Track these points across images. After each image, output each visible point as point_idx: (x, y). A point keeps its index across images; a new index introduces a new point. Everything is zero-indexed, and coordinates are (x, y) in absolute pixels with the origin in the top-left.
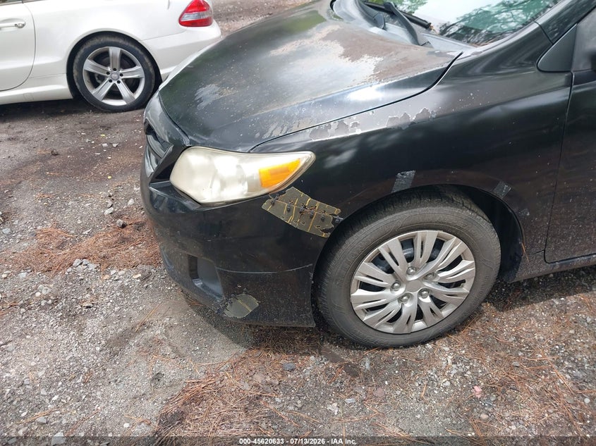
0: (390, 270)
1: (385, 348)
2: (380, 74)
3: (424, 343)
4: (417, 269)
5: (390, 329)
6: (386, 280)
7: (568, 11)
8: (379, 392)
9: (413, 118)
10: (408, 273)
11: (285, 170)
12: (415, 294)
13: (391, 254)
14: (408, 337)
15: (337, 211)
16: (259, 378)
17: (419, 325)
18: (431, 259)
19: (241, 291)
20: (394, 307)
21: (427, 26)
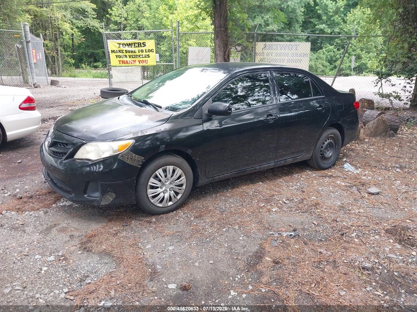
0: (160, 181)
1: (159, 214)
2: (150, 119)
3: (173, 211)
4: (168, 179)
5: (160, 205)
6: (159, 184)
7: (201, 102)
8: (160, 225)
9: (162, 130)
10: (165, 182)
11: (126, 145)
12: (168, 189)
13: (160, 174)
14: (167, 208)
15: (143, 158)
16: (115, 229)
17: (170, 203)
18: (172, 176)
19: (109, 191)
20: (162, 195)
21: (161, 107)
